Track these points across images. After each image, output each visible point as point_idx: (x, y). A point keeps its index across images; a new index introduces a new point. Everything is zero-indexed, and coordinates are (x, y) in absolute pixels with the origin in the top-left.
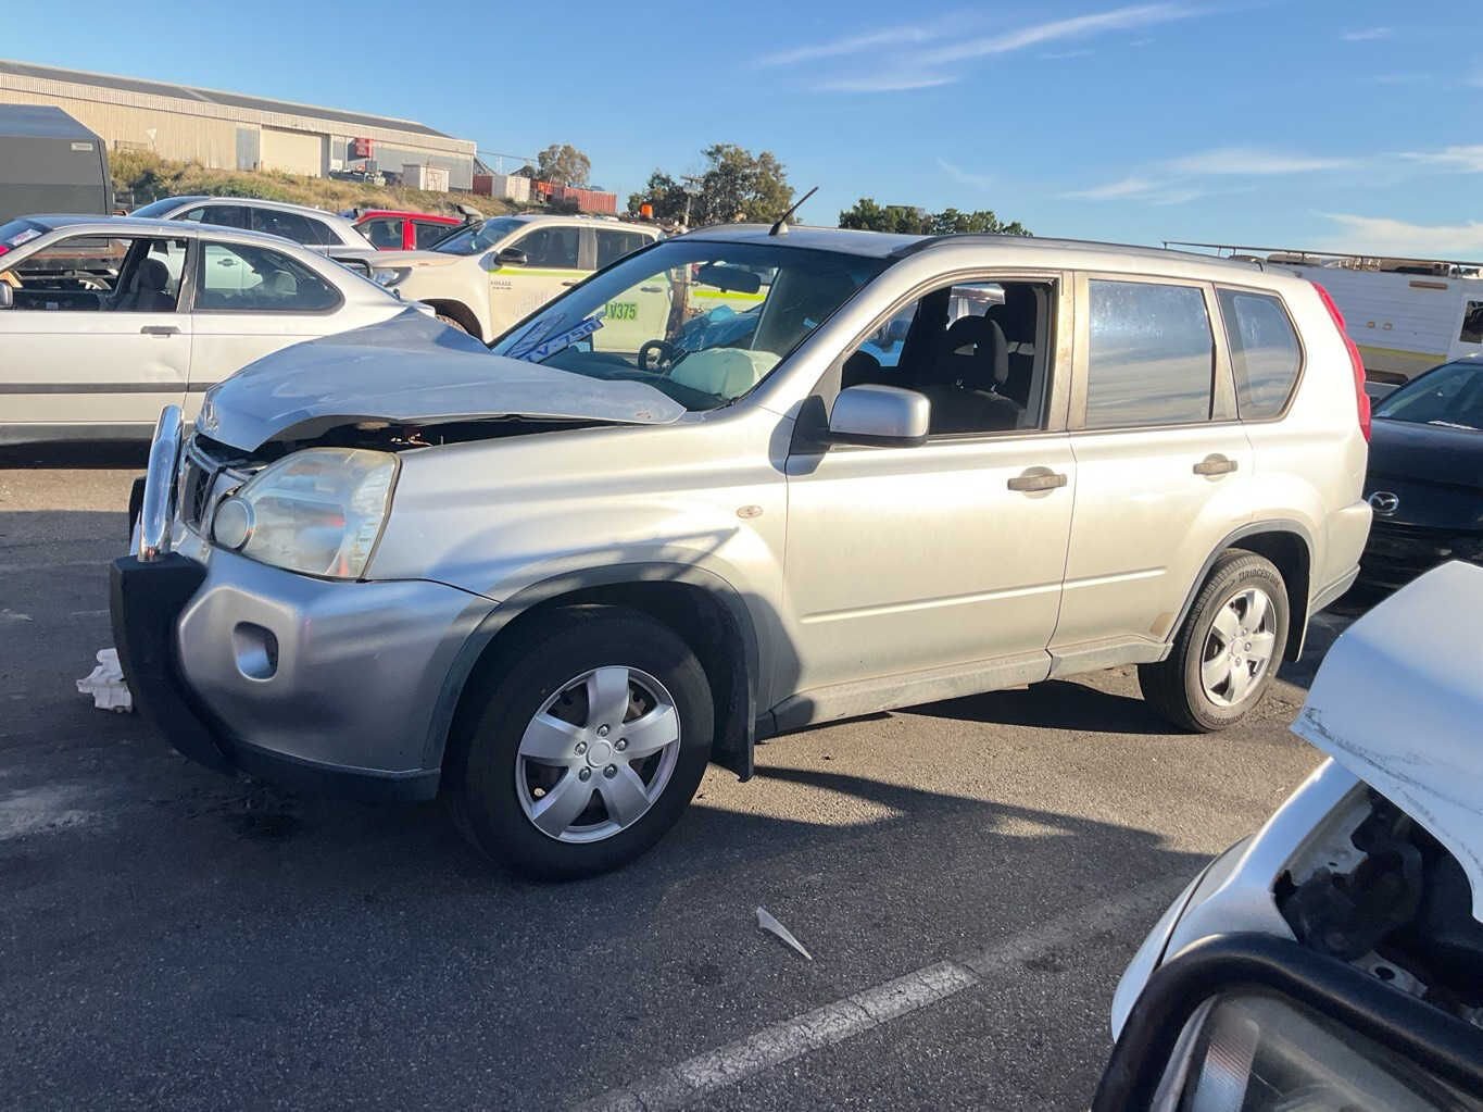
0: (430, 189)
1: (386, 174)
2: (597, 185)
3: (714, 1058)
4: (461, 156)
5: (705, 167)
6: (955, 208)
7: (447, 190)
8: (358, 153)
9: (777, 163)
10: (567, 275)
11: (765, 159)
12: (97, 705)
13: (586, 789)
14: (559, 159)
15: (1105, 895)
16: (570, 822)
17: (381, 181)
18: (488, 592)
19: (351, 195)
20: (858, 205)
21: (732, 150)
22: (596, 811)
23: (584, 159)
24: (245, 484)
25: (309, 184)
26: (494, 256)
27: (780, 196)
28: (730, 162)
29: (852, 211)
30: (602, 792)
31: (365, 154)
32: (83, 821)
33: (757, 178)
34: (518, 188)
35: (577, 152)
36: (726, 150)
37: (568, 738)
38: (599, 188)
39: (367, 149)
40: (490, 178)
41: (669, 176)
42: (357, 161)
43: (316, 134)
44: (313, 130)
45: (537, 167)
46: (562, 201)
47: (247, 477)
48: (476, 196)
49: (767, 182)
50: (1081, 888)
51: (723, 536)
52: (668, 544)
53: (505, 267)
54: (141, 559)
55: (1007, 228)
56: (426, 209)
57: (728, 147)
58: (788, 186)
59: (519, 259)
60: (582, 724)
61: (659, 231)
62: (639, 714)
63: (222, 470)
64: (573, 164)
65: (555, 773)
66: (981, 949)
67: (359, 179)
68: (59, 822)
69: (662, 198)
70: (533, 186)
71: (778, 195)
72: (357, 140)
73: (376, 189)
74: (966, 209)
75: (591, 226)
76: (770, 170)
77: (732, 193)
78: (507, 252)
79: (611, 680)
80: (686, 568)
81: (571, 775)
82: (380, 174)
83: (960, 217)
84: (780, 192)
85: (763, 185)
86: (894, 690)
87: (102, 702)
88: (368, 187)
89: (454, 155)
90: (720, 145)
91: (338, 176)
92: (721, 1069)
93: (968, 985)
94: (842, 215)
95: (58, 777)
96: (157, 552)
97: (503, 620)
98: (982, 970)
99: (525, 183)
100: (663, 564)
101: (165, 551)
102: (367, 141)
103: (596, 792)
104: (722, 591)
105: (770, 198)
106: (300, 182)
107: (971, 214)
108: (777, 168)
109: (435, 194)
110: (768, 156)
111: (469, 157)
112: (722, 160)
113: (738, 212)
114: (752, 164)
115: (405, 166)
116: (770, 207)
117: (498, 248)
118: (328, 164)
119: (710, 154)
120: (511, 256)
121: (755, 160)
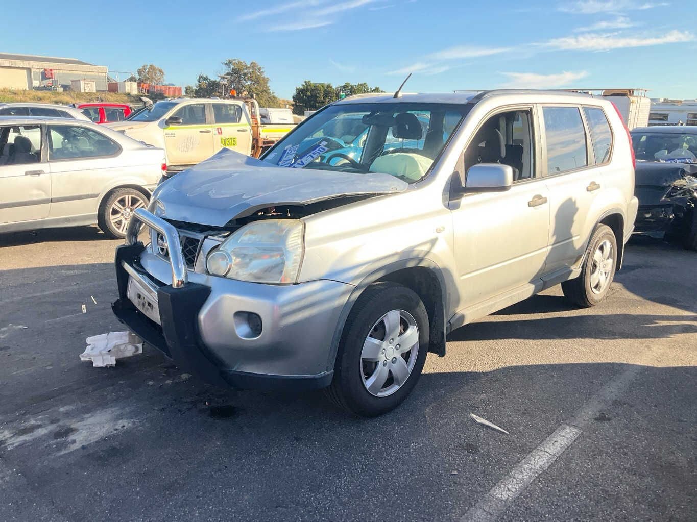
0: (86, 91)
1: (62, 86)
2: (171, 83)
3: (502, 486)
4: (100, 74)
5: (225, 70)
6: (349, 82)
7: (95, 92)
8: (47, 76)
9: (259, 67)
10: (201, 127)
11: (253, 65)
12: (94, 366)
13: (386, 369)
14: (148, 72)
15: (603, 384)
16: (381, 387)
17: (61, 90)
18: (350, 281)
19: (47, 98)
20: (304, 84)
21: (237, 61)
22: (390, 380)
23: (161, 71)
24: (223, 243)
25: (24, 94)
26: (165, 121)
27: (263, 82)
28: (236, 67)
29: (301, 87)
30: (392, 370)
31: (51, 77)
32: (130, 424)
33: (250, 74)
34: (131, 87)
35: (157, 68)
36: (234, 62)
37: (379, 347)
38: (173, 85)
39: (51, 74)
40: (117, 83)
41: (207, 76)
42: (46, 81)
43: (23, 68)
44: (21, 66)
45: (137, 77)
46: (155, 92)
47: (223, 240)
48: (111, 93)
49: (256, 76)
50: (592, 382)
51: (433, 242)
52: (415, 249)
53: (171, 126)
54: (175, 286)
55: (373, 90)
56: (88, 102)
57: (234, 60)
58: (266, 77)
59: (178, 121)
60: (382, 340)
61: (242, 102)
62: (403, 332)
63: (206, 237)
64: (156, 73)
65: (374, 365)
66: (573, 416)
67: (50, 90)
68: (119, 427)
69: (205, 87)
70: (139, 86)
71: (262, 82)
72: (45, 70)
73: (59, 94)
74: (354, 83)
75: (210, 102)
76: (256, 70)
77: (239, 82)
78: (171, 118)
79: (393, 317)
80: (421, 260)
81: (380, 365)
82: (59, 86)
83: (352, 86)
84: (263, 80)
85: (254, 77)
86: (492, 305)
87: (98, 363)
88: (55, 93)
89: (97, 74)
90: (230, 59)
91: (38, 89)
92: (509, 490)
93: (580, 433)
94: (297, 89)
95: (102, 404)
96: (183, 282)
97: (357, 294)
98: (580, 425)
99: (135, 85)
100: (413, 259)
101: (187, 282)
102: (51, 70)
103: (390, 371)
104: (434, 268)
105: (258, 84)
106: (19, 93)
107: (357, 85)
108: (260, 69)
109: (90, 94)
110: (255, 63)
111: (104, 74)
112: (232, 67)
113: (244, 91)
114: (247, 68)
115: (72, 81)
116: (259, 88)
117: (167, 116)
118: (32, 83)
119: (226, 64)
120: (173, 120)
121: (249, 66)
